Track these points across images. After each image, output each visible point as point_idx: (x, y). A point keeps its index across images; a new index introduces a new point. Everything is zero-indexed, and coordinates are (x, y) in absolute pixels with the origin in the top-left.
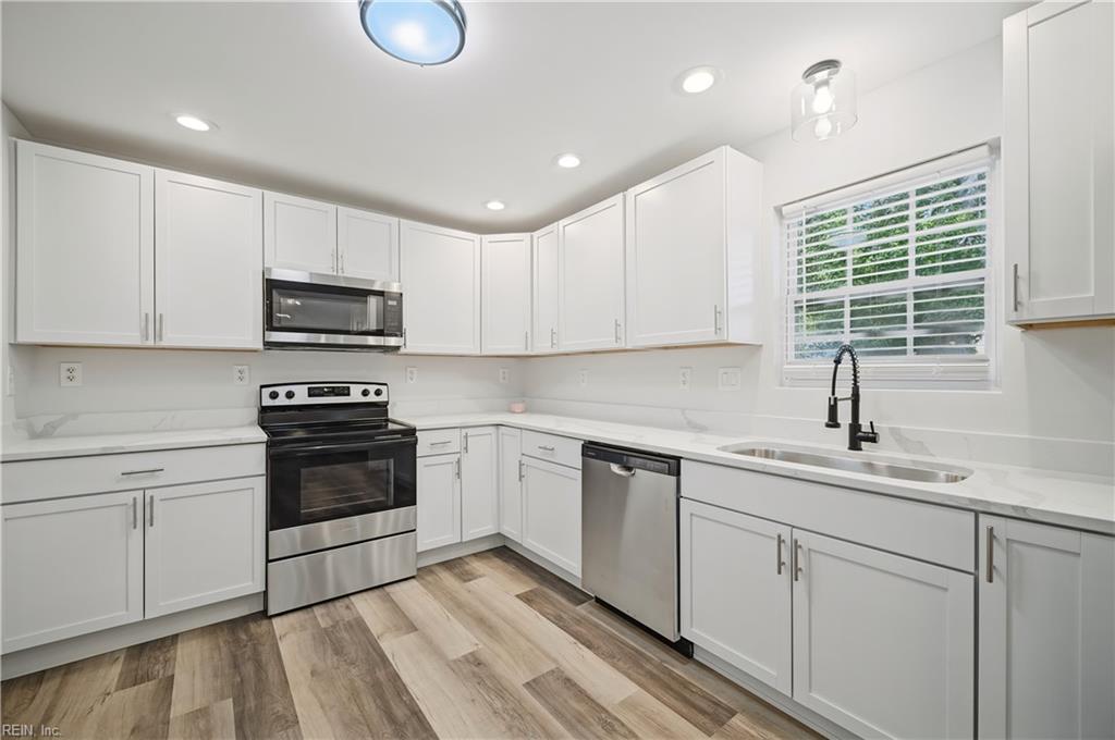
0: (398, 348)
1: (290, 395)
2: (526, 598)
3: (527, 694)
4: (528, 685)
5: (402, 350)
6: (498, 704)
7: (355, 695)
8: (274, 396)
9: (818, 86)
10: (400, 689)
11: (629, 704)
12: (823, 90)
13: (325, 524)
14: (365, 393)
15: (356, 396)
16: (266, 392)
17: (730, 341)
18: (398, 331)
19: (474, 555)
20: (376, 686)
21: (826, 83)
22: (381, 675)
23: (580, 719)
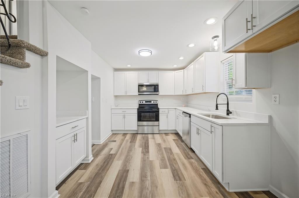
0: (158, 94)
1: (143, 102)
2: (174, 140)
3: (163, 148)
4: (164, 148)
5: (159, 95)
6: (158, 148)
7: (143, 143)
8: (140, 102)
9: (215, 40)
10: (148, 143)
11: (177, 154)
12: (216, 41)
13: (145, 122)
14: (154, 102)
15: (152, 103)
16: (139, 102)
17: (206, 92)
18: (158, 91)
19: (171, 133)
20: (145, 143)
21: (216, 40)
22: (147, 142)
23: (168, 152)
